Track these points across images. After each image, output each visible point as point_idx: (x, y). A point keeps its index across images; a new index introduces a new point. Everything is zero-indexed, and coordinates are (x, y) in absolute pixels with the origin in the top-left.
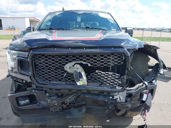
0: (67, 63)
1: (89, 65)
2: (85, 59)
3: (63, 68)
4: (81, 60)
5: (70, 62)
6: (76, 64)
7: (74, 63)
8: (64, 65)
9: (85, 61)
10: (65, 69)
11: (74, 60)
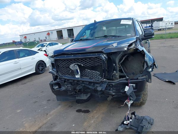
0: (71, 64)
1: (82, 65)
2: (80, 62)
3: (69, 67)
4: (78, 62)
5: (73, 63)
6: (75, 64)
7: (74, 64)
8: (70, 65)
9: (80, 63)
10: (70, 68)
11: (74, 62)
